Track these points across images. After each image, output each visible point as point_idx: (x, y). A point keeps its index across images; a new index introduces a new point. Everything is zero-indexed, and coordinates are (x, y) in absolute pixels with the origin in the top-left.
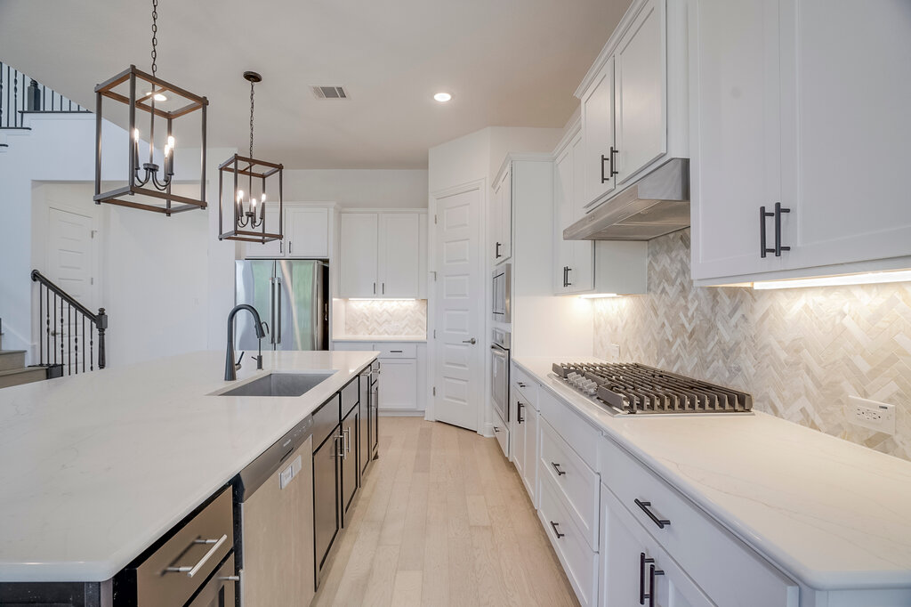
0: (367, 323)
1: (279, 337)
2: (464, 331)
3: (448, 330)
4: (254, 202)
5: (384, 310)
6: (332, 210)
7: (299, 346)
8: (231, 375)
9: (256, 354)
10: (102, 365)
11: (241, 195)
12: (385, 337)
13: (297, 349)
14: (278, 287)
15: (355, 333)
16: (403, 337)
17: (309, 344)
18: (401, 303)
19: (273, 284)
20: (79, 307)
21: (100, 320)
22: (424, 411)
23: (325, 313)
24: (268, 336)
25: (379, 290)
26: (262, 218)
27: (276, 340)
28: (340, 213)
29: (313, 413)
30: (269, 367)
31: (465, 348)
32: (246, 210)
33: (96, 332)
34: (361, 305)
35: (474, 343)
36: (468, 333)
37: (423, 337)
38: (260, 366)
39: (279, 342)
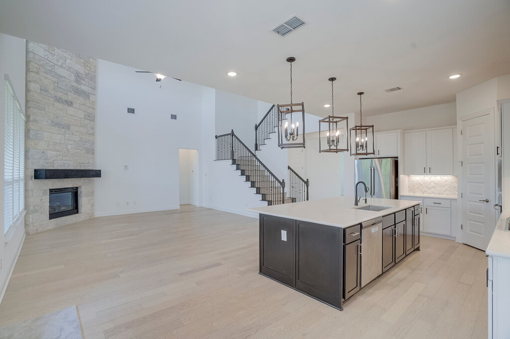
0: (422, 188)
1: (374, 192)
2: (481, 194)
3: (470, 193)
4: (363, 140)
5: (432, 181)
6: (399, 134)
7: (385, 197)
8: (356, 204)
9: (364, 198)
10: (308, 200)
11: (358, 139)
12: (432, 195)
13: (383, 198)
14: (373, 170)
15: (414, 192)
16: (444, 196)
17: (389, 197)
18: (443, 177)
19: (371, 169)
20: (301, 178)
21: (307, 183)
22: (455, 238)
23: (396, 182)
24: (369, 192)
25: (427, 171)
26: (366, 147)
27: (373, 194)
28: (404, 133)
29: (383, 217)
30: (369, 203)
31: (482, 204)
32: (360, 144)
33: (306, 187)
34: (417, 178)
35: (487, 202)
36: (483, 196)
37: (455, 197)
38: (366, 202)
39: (374, 195)
